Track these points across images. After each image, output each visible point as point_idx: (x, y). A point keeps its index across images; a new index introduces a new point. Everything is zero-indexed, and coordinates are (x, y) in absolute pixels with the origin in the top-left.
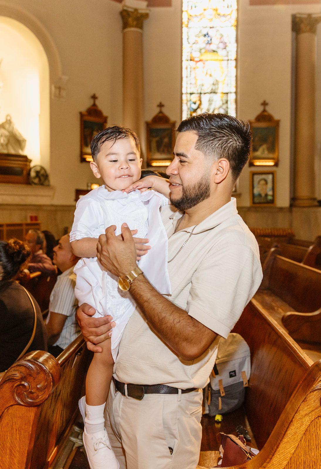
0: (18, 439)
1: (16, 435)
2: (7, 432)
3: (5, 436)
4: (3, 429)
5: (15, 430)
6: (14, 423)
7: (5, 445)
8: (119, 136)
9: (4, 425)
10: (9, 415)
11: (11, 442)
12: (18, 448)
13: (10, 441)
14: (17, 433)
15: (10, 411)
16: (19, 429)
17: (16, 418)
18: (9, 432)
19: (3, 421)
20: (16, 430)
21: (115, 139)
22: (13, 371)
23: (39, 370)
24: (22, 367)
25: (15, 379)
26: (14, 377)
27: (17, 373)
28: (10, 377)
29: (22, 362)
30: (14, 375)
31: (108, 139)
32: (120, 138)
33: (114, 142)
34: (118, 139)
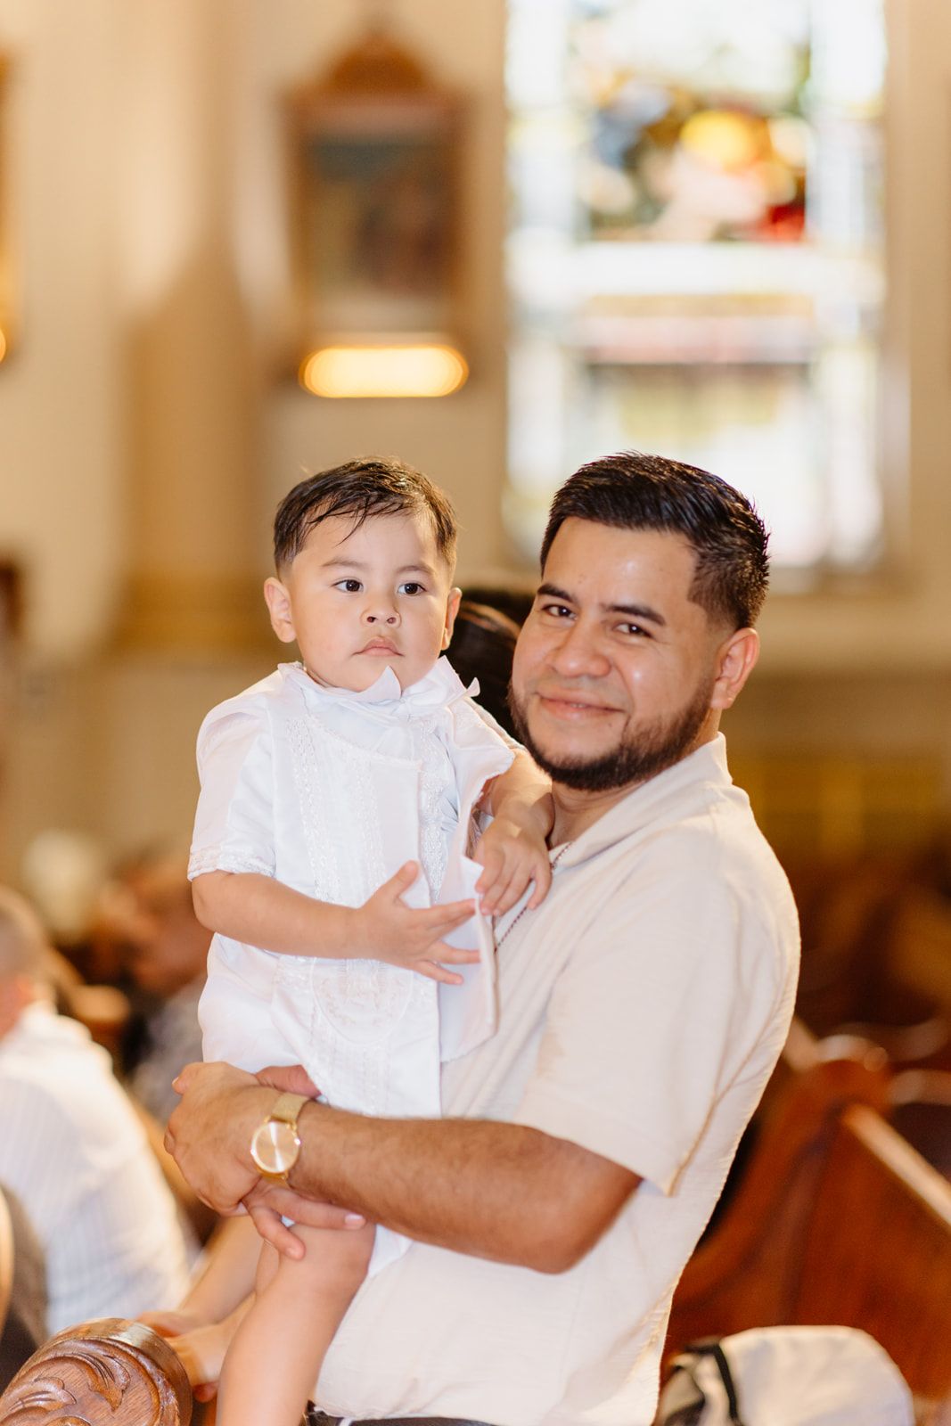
8: (381, 505)
21: (361, 512)
22: (36, 1380)
23: (129, 1377)
24: (67, 1365)
25: (44, 1411)
26: (41, 1403)
27: (51, 1387)
28: (27, 1402)
29: (69, 1348)
30: (38, 1393)
31: (339, 511)
32: (382, 510)
33: (357, 523)
34: (374, 514)
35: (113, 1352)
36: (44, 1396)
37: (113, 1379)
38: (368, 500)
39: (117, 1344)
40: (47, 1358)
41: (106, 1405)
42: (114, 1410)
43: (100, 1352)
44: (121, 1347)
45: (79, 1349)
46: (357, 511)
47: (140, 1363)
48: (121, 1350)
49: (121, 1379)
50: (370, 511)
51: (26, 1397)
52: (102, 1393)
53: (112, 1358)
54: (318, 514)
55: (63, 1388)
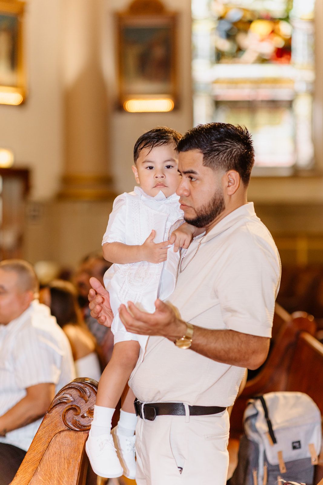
0: (66, 468)
1: (65, 465)
2: (54, 461)
3: (53, 466)
4: (50, 459)
5: (63, 459)
6: (62, 452)
7: (52, 476)
9: (51, 455)
10: (57, 443)
11: (59, 472)
12: (66, 478)
13: (57, 471)
14: (66, 461)
15: (58, 439)
16: (68, 457)
17: (64, 446)
18: (56, 461)
19: (50, 450)
20: (65, 459)
21: (152, 146)
22: (63, 394)
23: (90, 393)
24: (72, 390)
25: (66, 403)
26: (65, 401)
27: (68, 396)
28: (61, 400)
29: (73, 385)
30: (64, 398)
31: (146, 146)
32: (158, 145)
33: (150, 149)
34: (155, 146)
35: (86, 386)
36: (66, 399)
37: (86, 393)
38: (154, 142)
39: (87, 383)
40: (66, 388)
41: (84, 401)
42: (86, 402)
43: (82, 385)
44: (88, 384)
45: (76, 385)
46: (150, 146)
47: (93, 389)
48: (88, 385)
49: (88, 394)
50: (154, 146)
51: (61, 399)
52: (83, 397)
53: (86, 387)
54: (141, 147)
55: (71, 396)
